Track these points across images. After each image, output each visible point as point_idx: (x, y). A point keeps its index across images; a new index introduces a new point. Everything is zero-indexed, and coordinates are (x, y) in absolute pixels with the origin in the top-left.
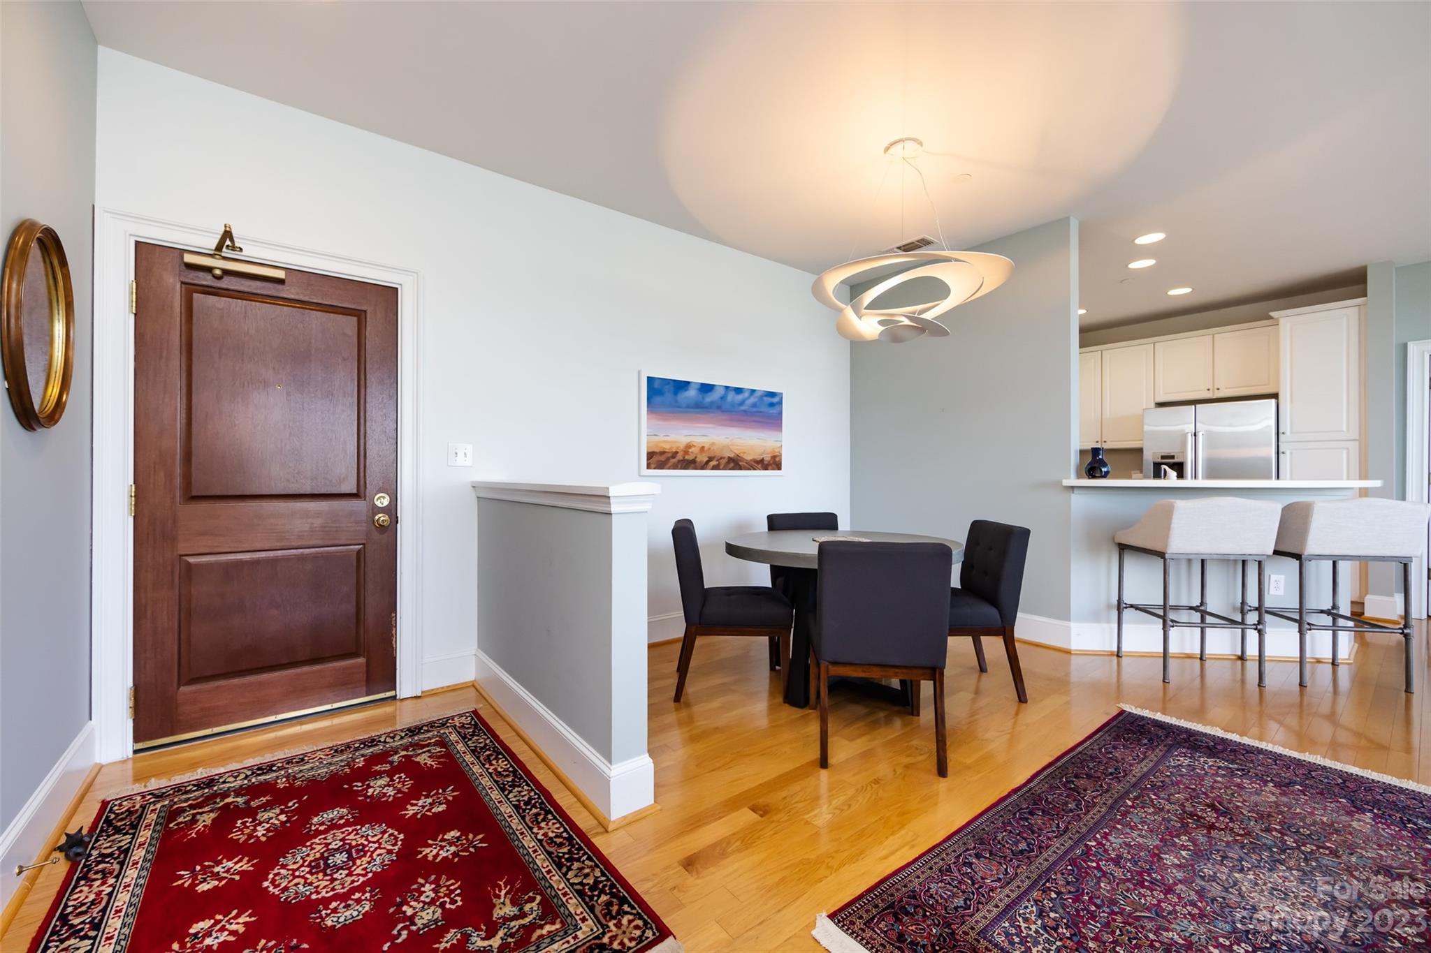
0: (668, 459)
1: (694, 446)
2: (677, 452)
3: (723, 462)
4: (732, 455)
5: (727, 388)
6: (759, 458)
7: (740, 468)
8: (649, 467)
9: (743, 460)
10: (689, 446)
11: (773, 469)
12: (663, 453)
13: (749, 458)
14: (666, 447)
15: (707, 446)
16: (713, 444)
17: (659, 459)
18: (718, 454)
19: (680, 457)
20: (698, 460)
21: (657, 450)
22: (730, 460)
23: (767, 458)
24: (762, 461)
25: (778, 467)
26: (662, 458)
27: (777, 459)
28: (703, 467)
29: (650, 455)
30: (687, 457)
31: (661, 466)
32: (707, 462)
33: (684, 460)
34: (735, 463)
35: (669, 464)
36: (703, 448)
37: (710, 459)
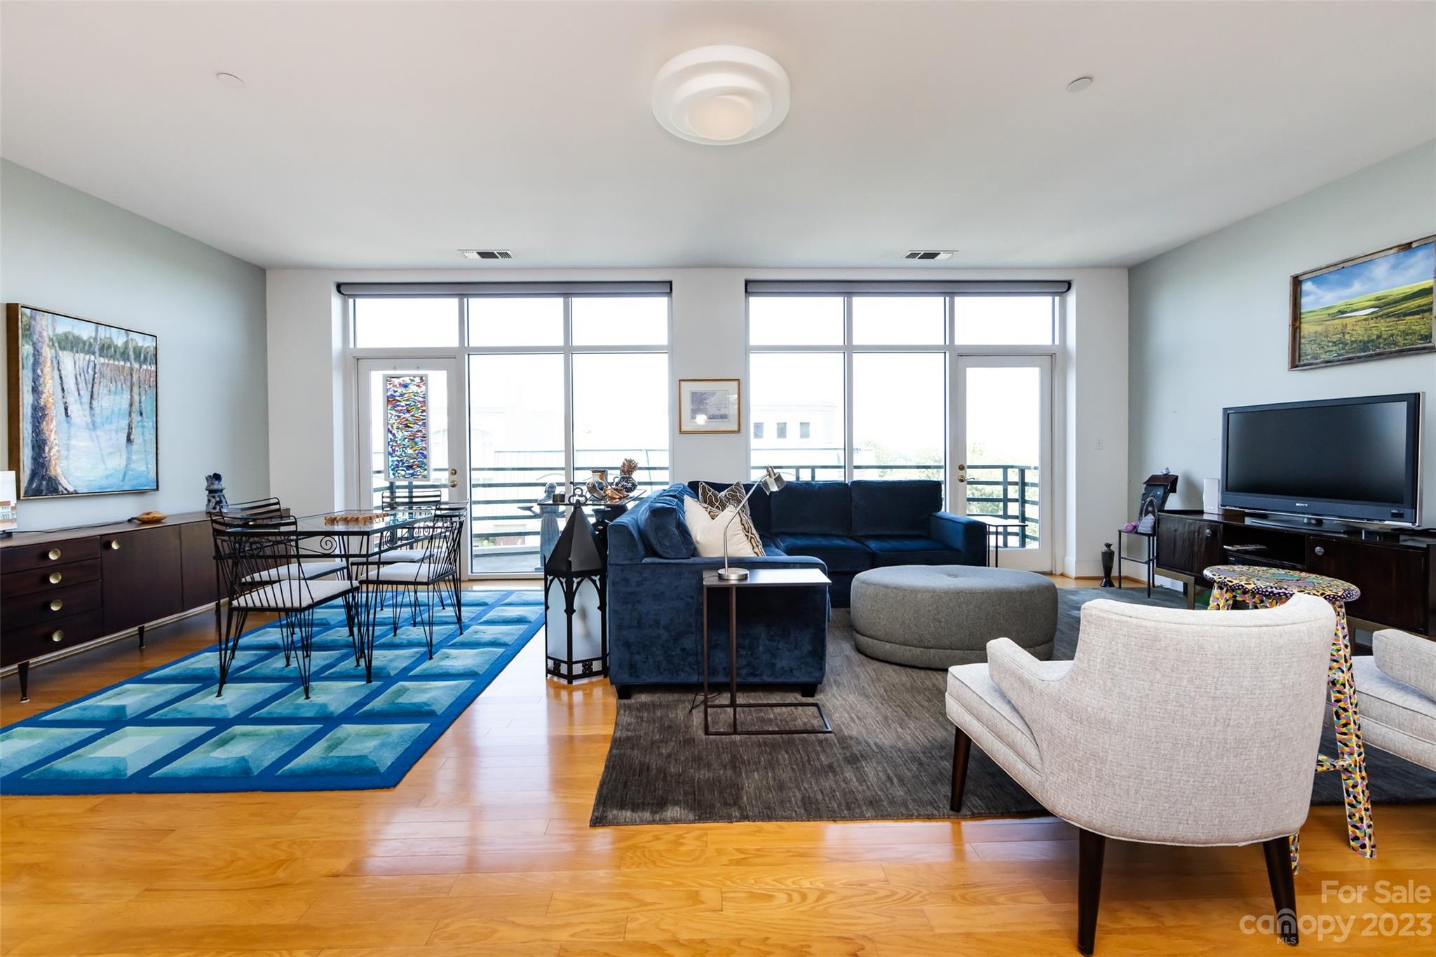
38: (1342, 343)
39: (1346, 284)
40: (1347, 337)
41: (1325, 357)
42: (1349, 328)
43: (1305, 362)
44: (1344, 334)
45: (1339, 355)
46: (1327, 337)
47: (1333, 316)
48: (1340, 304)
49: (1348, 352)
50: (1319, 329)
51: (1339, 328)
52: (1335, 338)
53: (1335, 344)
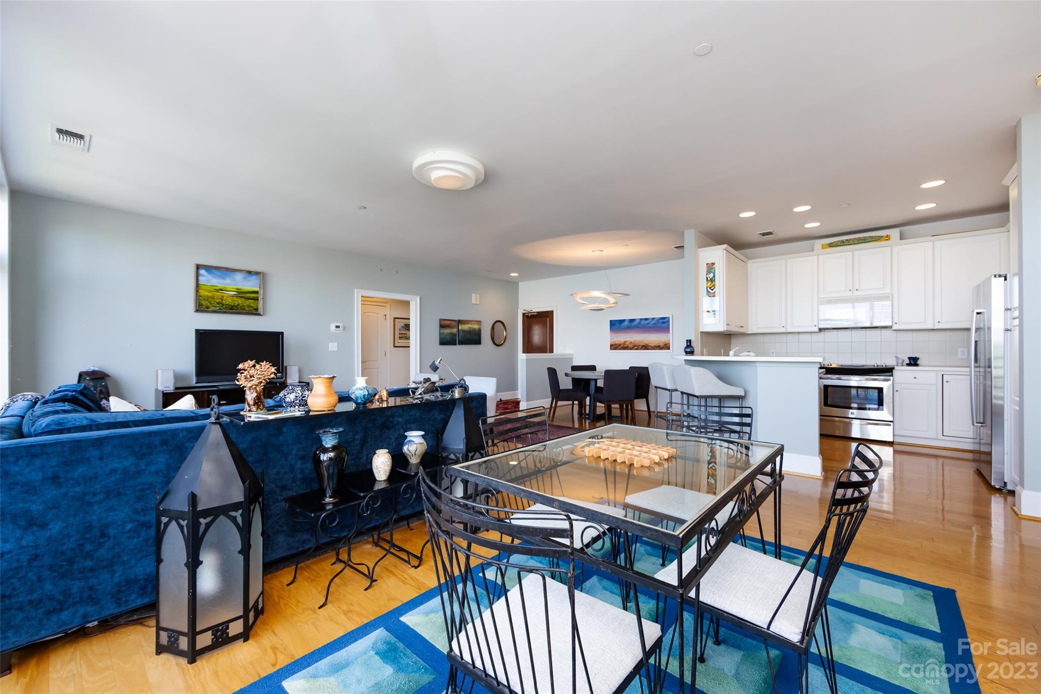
0: (617, 347)
1: (627, 342)
2: (620, 344)
3: (640, 347)
4: (644, 344)
5: (641, 319)
6: (658, 345)
7: (648, 349)
8: (611, 349)
9: (650, 346)
10: (625, 342)
11: (665, 349)
12: (616, 345)
13: (652, 345)
14: (617, 343)
15: (632, 342)
16: (635, 341)
17: (614, 347)
18: (637, 344)
19: (622, 346)
20: (629, 346)
21: (614, 344)
22: (643, 346)
23: (662, 345)
24: (659, 346)
25: (669, 348)
26: (616, 346)
27: (668, 345)
28: (632, 349)
29: (611, 346)
30: (625, 346)
31: (615, 349)
32: (633, 347)
33: (623, 347)
34: (645, 347)
35: (618, 348)
36: (631, 342)
37: (634, 346)
38: (221, 304)
39: (223, 278)
40: (224, 302)
41: (212, 308)
42: (224, 298)
43: (202, 309)
44: (222, 300)
45: (220, 309)
46: (214, 299)
47: (217, 291)
48: (221, 286)
49: (224, 309)
50: (210, 294)
51: (220, 297)
52: (218, 301)
53: (218, 303)
